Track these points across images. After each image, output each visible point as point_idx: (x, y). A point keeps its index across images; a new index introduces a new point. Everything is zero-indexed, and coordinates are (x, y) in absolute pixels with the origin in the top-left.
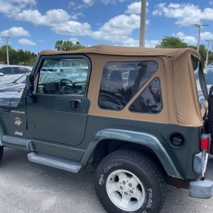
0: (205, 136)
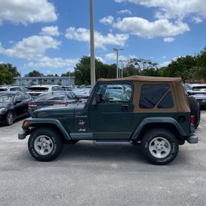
0: (192, 116)
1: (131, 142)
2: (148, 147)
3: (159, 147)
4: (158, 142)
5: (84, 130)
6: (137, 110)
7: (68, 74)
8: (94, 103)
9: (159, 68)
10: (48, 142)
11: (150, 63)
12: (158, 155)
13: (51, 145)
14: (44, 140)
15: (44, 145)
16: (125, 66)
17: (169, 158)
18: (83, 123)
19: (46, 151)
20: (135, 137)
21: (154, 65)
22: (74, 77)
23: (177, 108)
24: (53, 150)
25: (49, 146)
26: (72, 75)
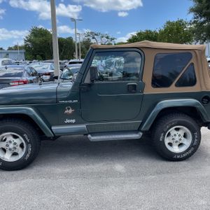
1: (141, 134)
2: (163, 140)
3: (177, 138)
4: (176, 132)
5: (73, 121)
6: (149, 90)
7: (16, 48)
8: (87, 81)
9: (116, 43)
10: (18, 141)
11: (107, 38)
12: (175, 149)
13: (22, 146)
14: (11, 138)
15: (11, 146)
16: (81, 40)
17: (190, 151)
18: (70, 111)
19: (15, 154)
20: (146, 127)
21: (112, 39)
22: (23, 51)
23: (201, 86)
24: (27, 153)
25: (18, 147)
26: (21, 48)
